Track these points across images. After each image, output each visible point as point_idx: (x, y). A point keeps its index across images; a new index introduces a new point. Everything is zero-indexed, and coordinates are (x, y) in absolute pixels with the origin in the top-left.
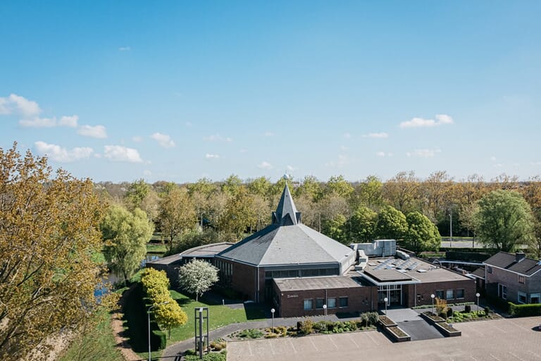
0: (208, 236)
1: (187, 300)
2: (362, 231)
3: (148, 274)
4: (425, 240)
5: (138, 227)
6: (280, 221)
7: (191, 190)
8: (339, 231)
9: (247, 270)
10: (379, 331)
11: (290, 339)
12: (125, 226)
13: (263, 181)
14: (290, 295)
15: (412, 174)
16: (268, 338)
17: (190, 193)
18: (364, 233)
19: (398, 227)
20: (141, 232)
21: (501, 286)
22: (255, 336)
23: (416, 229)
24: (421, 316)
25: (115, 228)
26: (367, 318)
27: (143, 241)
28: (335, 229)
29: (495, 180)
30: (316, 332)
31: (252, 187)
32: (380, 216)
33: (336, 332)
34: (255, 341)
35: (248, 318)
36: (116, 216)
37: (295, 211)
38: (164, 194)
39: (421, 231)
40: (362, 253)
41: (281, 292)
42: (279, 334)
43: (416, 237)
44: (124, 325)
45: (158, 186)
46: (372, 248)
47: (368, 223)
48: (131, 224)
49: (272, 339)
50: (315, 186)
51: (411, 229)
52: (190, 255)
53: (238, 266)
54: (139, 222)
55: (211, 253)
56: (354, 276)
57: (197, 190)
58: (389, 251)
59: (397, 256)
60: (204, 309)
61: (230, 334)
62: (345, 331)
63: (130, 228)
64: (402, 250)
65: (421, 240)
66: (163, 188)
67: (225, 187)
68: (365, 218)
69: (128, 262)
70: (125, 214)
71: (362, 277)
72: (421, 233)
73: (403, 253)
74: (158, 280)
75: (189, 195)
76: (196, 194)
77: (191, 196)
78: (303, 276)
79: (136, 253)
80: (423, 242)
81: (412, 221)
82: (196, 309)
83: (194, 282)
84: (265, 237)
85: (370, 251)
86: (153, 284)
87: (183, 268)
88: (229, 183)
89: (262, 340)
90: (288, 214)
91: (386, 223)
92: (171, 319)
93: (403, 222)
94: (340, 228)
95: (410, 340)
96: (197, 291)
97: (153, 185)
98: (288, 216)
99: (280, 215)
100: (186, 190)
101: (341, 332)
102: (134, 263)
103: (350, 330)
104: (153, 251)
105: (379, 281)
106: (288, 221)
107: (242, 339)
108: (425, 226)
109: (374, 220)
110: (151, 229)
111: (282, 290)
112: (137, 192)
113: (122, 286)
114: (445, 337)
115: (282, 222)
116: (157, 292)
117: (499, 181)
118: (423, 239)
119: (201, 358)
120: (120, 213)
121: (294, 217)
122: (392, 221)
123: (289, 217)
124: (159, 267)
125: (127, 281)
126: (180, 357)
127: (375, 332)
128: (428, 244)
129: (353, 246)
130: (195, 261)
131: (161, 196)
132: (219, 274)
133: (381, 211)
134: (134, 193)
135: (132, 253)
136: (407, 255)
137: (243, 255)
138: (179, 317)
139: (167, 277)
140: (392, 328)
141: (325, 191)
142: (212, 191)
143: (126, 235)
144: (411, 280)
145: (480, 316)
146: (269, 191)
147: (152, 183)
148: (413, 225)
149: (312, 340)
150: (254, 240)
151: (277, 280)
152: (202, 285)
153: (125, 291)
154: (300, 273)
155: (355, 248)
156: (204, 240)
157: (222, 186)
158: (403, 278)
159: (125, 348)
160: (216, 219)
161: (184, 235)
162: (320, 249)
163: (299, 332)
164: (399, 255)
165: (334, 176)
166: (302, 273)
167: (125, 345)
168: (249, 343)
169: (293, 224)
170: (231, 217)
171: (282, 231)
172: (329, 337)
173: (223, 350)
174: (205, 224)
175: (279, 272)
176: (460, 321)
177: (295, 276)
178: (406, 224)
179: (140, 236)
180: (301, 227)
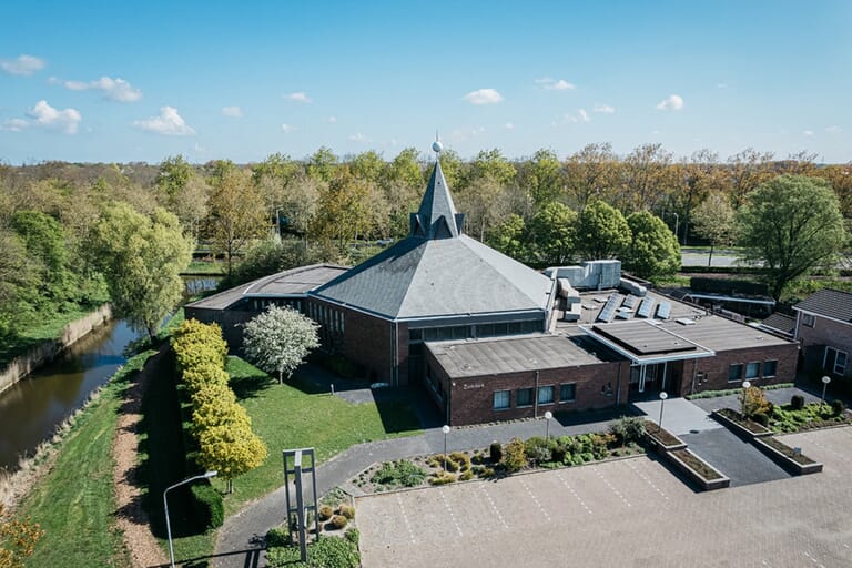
0: (290, 251)
1: (263, 379)
2: (554, 242)
3: (187, 332)
4: (660, 259)
5: (163, 244)
6: (427, 230)
7: (259, 173)
8: (516, 243)
9: (376, 328)
10: (653, 460)
11: (484, 484)
12: (137, 242)
13: (372, 156)
14: (469, 384)
15: (607, 147)
16: (436, 484)
17: (257, 178)
18: (559, 247)
19: (615, 236)
20: (169, 252)
21: (832, 353)
22: (410, 481)
23: (645, 240)
24: (714, 416)
25: (118, 246)
26: (622, 429)
27: (174, 269)
28: (508, 239)
29: (735, 158)
30: (531, 465)
31: (356, 168)
32: (585, 218)
33: (569, 465)
34: (413, 492)
35: (388, 431)
36: (116, 223)
37: (454, 211)
38: (215, 180)
39: (655, 244)
40: (566, 285)
41: (450, 379)
42: (459, 474)
43: (648, 256)
44: (141, 448)
45: (212, 167)
46: (582, 274)
47: (565, 229)
48: (148, 238)
49: (446, 487)
50: (454, 166)
51: (638, 240)
52: (264, 292)
53: (356, 318)
54: (165, 234)
55: (299, 288)
56: (572, 334)
57: (268, 172)
58: (610, 280)
59: (624, 290)
60: (304, 453)
61: (357, 477)
62: (586, 460)
63: (147, 244)
64: (629, 278)
65: (655, 259)
66: (217, 170)
67: (311, 168)
68: (559, 221)
69: (150, 308)
70: (136, 218)
71: (589, 337)
72: (655, 248)
73: (635, 284)
74: (204, 349)
75: (254, 181)
76: (266, 179)
77: (258, 182)
78: (478, 336)
79: (163, 291)
80: (658, 264)
81: (638, 226)
82: (286, 455)
83: (274, 353)
84: (402, 261)
85: (578, 280)
86: (194, 359)
87: (252, 325)
88: (317, 161)
89: (424, 490)
90: (442, 218)
91: (594, 229)
92: (231, 460)
93: (623, 228)
94: (517, 238)
95: (727, 486)
96: (281, 370)
97: (205, 167)
98: (442, 221)
99: (427, 218)
100: (251, 174)
101: (580, 464)
102: (162, 309)
103: (596, 457)
104: (204, 272)
105: (639, 353)
106: (442, 230)
107: (384, 487)
108: (661, 236)
109: (574, 224)
110: (188, 246)
111: (452, 376)
112: (172, 178)
113: (146, 348)
114: (793, 475)
115: (431, 233)
116: (201, 378)
117: (742, 161)
118: (658, 258)
119: (303, 559)
120: (126, 217)
121: (452, 224)
122: (606, 225)
123: (445, 222)
124: (206, 317)
125: (153, 338)
126: (257, 552)
127: (644, 460)
128: (665, 264)
129: (551, 272)
130: (273, 310)
131: (210, 184)
132: (319, 333)
133: (586, 208)
134: (169, 178)
135: (158, 290)
136: (643, 289)
137: (363, 295)
138: (248, 455)
139: (224, 339)
140: (677, 452)
141: (471, 176)
142: (292, 175)
143: (140, 259)
144: (694, 349)
145: (825, 417)
146: (381, 175)
147: (204, 163)
148: (641, 234)
149: (525, 484)
150: (381, 265)
151: (432, 345)
152: (292, 356)
153: (150, 358)
154: (473, 331)
155: (554, 276)
156: (284, 258)
157: (307, 167)
158: (679, 346)
159: (135, 521)
160: (303, 223)
161: (252, 247)
162: (505, 285)
163: (496, 465)
164: (625, 286)
165: (484, 151)
166: (478, 331)
167: (133, 512)
168: (399, 498)
169: (451, 236)
170: (331, 220)
171: (433, 249)
172: (558, 476)
173: (349, 525)
174: (285, 230)
175: (435, 330)
176: (794, 430)
177: (465, 338)
178: (629, 232)
179: (168, 259)
180: (465, 242)
